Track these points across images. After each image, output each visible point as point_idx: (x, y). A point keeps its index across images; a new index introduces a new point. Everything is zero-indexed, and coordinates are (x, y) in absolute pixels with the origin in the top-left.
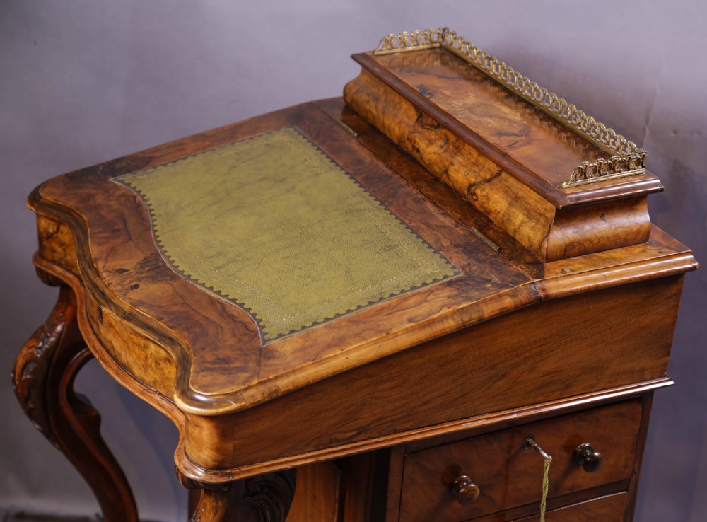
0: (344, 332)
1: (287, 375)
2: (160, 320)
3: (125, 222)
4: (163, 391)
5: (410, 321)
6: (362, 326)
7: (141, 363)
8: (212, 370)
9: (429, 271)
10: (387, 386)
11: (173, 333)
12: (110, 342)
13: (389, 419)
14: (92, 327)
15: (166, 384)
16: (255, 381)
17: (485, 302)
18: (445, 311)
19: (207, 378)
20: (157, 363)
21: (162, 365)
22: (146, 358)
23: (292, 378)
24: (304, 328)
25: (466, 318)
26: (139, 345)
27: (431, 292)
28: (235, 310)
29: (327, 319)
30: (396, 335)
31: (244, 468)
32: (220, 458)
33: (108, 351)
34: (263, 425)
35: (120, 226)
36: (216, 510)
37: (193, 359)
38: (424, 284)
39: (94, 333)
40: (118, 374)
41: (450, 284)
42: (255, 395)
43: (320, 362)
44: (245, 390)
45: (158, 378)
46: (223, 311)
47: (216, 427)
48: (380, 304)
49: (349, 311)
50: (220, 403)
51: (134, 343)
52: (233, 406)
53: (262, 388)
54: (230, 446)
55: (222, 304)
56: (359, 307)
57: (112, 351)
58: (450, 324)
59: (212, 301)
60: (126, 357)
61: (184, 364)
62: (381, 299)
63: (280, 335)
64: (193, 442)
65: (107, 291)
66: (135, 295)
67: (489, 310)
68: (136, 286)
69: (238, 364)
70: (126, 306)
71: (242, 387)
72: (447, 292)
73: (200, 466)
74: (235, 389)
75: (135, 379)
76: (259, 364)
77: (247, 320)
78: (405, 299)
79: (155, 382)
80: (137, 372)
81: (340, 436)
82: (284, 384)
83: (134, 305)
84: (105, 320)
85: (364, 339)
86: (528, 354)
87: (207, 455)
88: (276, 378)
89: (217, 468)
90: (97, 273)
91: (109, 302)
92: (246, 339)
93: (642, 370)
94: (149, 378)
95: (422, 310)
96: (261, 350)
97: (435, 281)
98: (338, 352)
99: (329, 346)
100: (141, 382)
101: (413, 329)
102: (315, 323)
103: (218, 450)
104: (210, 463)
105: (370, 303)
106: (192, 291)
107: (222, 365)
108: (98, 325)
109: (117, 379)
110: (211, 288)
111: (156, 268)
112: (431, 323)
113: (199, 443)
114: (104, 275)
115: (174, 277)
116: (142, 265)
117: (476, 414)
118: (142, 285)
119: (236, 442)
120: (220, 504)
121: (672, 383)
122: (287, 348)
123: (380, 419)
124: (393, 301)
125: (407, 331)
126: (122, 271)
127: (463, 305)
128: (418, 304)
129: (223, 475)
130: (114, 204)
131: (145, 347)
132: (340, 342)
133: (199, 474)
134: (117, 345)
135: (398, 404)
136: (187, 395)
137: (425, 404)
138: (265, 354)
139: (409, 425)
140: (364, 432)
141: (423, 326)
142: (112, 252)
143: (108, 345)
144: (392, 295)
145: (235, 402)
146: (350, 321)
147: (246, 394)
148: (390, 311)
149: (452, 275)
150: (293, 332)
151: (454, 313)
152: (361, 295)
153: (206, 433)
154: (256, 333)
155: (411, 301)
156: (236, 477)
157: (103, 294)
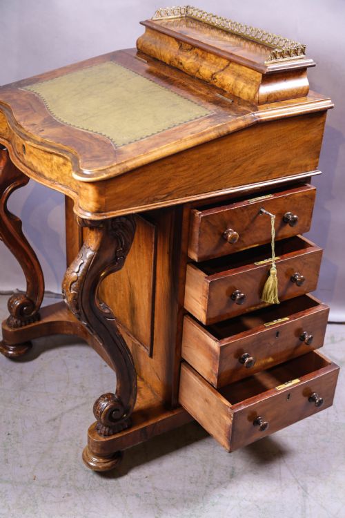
0: (157, 141)
1: (131, 160)
2: (58, 143)
3: (31, 106)
4: (62, 183)
5: (192, 133)
6: (166, 138)
7: (49, 169)
8: (91, 161)
9: (197, 113)
10: (181, 169)
11: (67, 148)
12: (31, 163)
13: (183, 188)
14: (19, 159)
15: (64, 178)
16: (115, 164)
17: (230, 123)
18: (209, 128)
19: (89, 164)
20: (58, 167)
21: (61, 167)
22: (52, 166)
23: (134, 162)
24: (136, 141)
25: (221, 131)
26: (48, 159)
27: (200, 121)
28: (98, 136)
29: (147, 136)
30: (185, 140)
31: (111, 213)
32: (99, 206)
33: (30, 168)
34: (120, 188)
35: (29, 107)
36: (97, 238)
37: (80, 157)
38: (196, 118)
39: (21, 162)
40: (36, 178)
41: (209, 117)
42: (115, 170)
43: (148, 154)
44: (110, 168)
45: (58, 175)
46: (91, 137)
47: (96, 189)
48: (174, 128)
49: (158, 132)
50: (97, 174)
51: (44, 159)
52: (104, 176)
53: (119, 167)
54: (103, 199)
55: (90, 134)
56: (164, 130)
57: (32, 168)
58: (213, 135)
59: (84, 134)
60: (40, 168)
61: (75, 161)
62: (174, 126)
63: (124, 145)
64: (84, 199)
65: (27, 134)
66: (43, 134)
67: (232, 127)
68: (43, 130)
69: (104, 158)
70: (39, 139)
71: (108, 167)
72: (209, 120)
73: (88, 212)
74: (105, 168)
75: (46, 179)
76: (115, 156)
77: (105, 140)
78: (188, 125)
79: (57, 178)
80: (47, 174)
81: (159, 197)
82: (131, 165)
83: (43, 138)
84: (27, 150)
85: (169, 143)
86: (251, 154)
87: (92, 205)
88: (126, 162)
89: (98, 212)
90: (21, 127)
91: (29, 138)
92: (106, 147)
93: (306, 166)
94: (54, 177)
95: (198, 129)
96: (115, 151)
97: (201, 117)
98: (156, 149)
99: (151, 147)
100: (50, 180)
101: (194, 137)
102: (141, 138)
103: (98, 202)
104: (94, 209)
105: (169, 128)
106: (73, 131)
107: (96, 158)
108: (23, 156)
109: (37, 180)
110: (83, 128)
111: (51, 122)
112: (203, 134)
113: (87, 199)
114: (25, 127)
115: (62, 125)
116: (45, 121)
117: (226, 187)
118: (45, 129)
119: (107, 198)
120: (99, 234)
121: (320, 172)
122: (129, 149)
123: (179, 188)
124: (181, 126)
125: (191, 138)
126: (34, 125)
127: (219, 125)
128: (195, 126)
129: (101, 216)
130: (24, 98)
131: (51, 159)
132: (157, 145)
133: (88, 216)
134: (35, 163)
135: (187, 180)
136: (79, 172)
137: (200, 181)
138: (117, 153)
139: (193, 192)
140: (170, 195)
141: (199, 136)
142: (27, 118)
143: (29, 165)
144: (180, 124)
145: (106, 173)
146: (160, 136)
147: (111, 170)
148: (181, 130)
149: (210, 114)
150: (130, 143)
151: (214, 129)
152: (164, 125)
153: (91, 192)
154: (111, 145)
155: (191, 126)
156: (108, 217)
157: (26, 135)
